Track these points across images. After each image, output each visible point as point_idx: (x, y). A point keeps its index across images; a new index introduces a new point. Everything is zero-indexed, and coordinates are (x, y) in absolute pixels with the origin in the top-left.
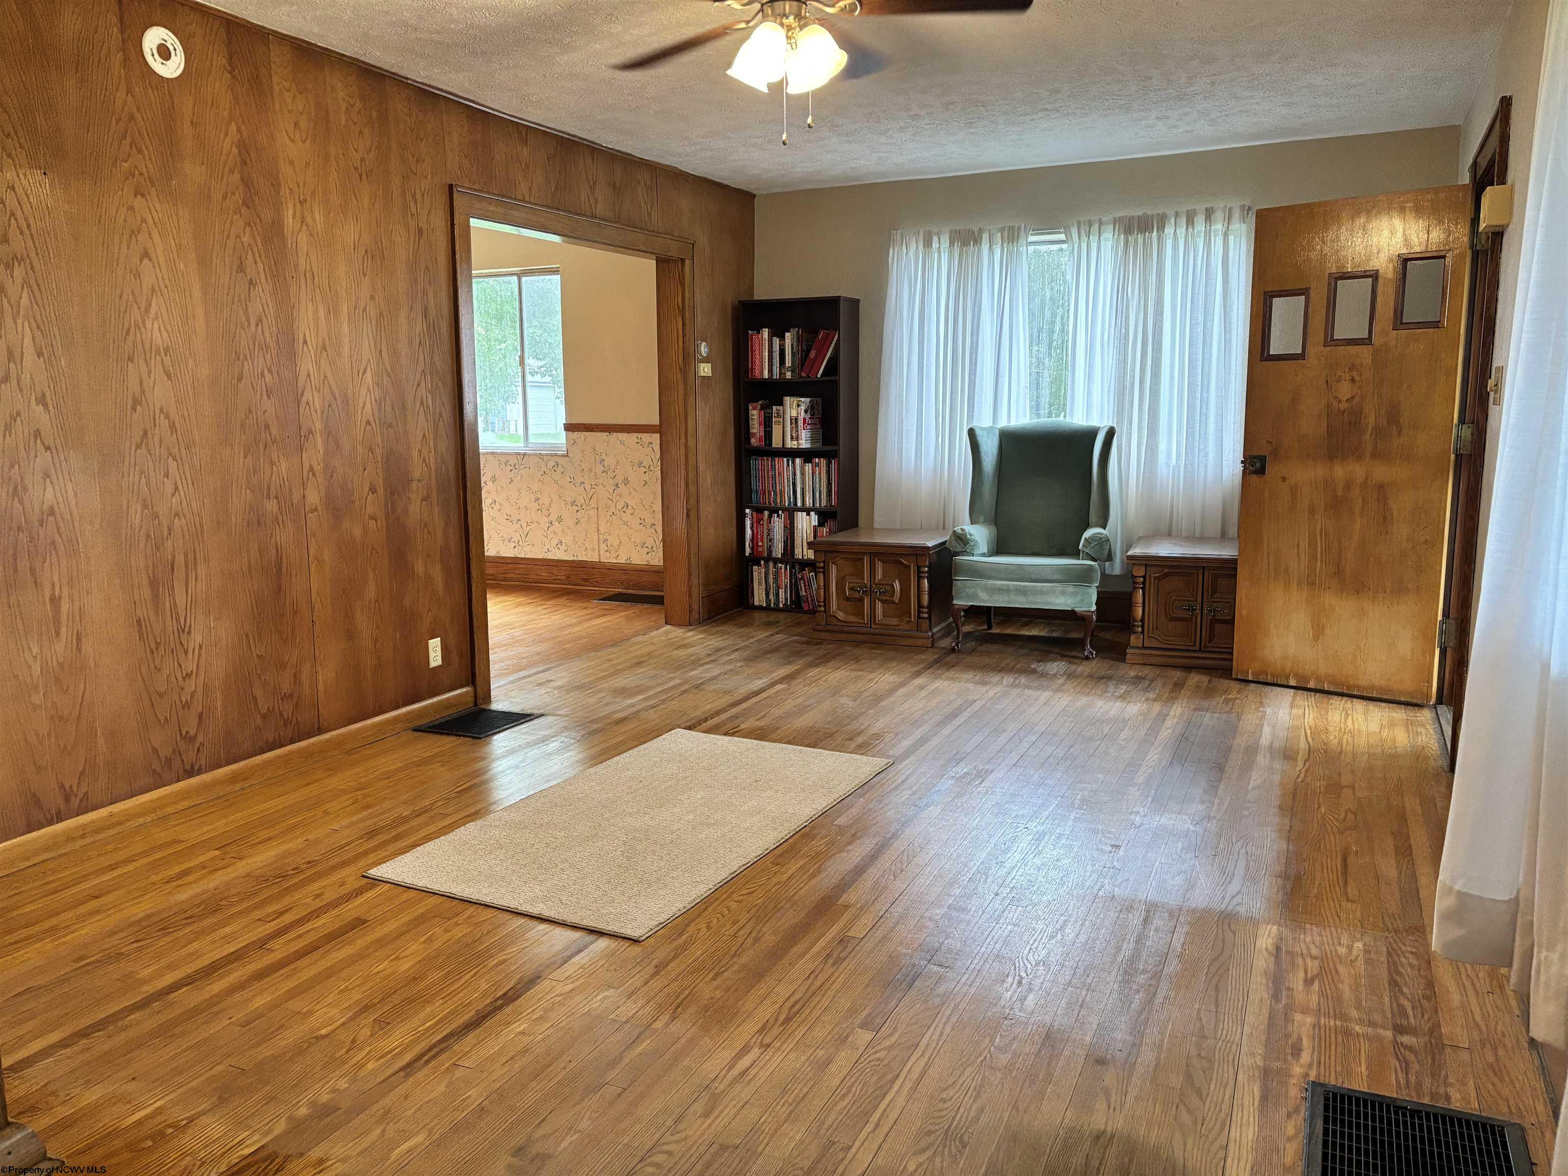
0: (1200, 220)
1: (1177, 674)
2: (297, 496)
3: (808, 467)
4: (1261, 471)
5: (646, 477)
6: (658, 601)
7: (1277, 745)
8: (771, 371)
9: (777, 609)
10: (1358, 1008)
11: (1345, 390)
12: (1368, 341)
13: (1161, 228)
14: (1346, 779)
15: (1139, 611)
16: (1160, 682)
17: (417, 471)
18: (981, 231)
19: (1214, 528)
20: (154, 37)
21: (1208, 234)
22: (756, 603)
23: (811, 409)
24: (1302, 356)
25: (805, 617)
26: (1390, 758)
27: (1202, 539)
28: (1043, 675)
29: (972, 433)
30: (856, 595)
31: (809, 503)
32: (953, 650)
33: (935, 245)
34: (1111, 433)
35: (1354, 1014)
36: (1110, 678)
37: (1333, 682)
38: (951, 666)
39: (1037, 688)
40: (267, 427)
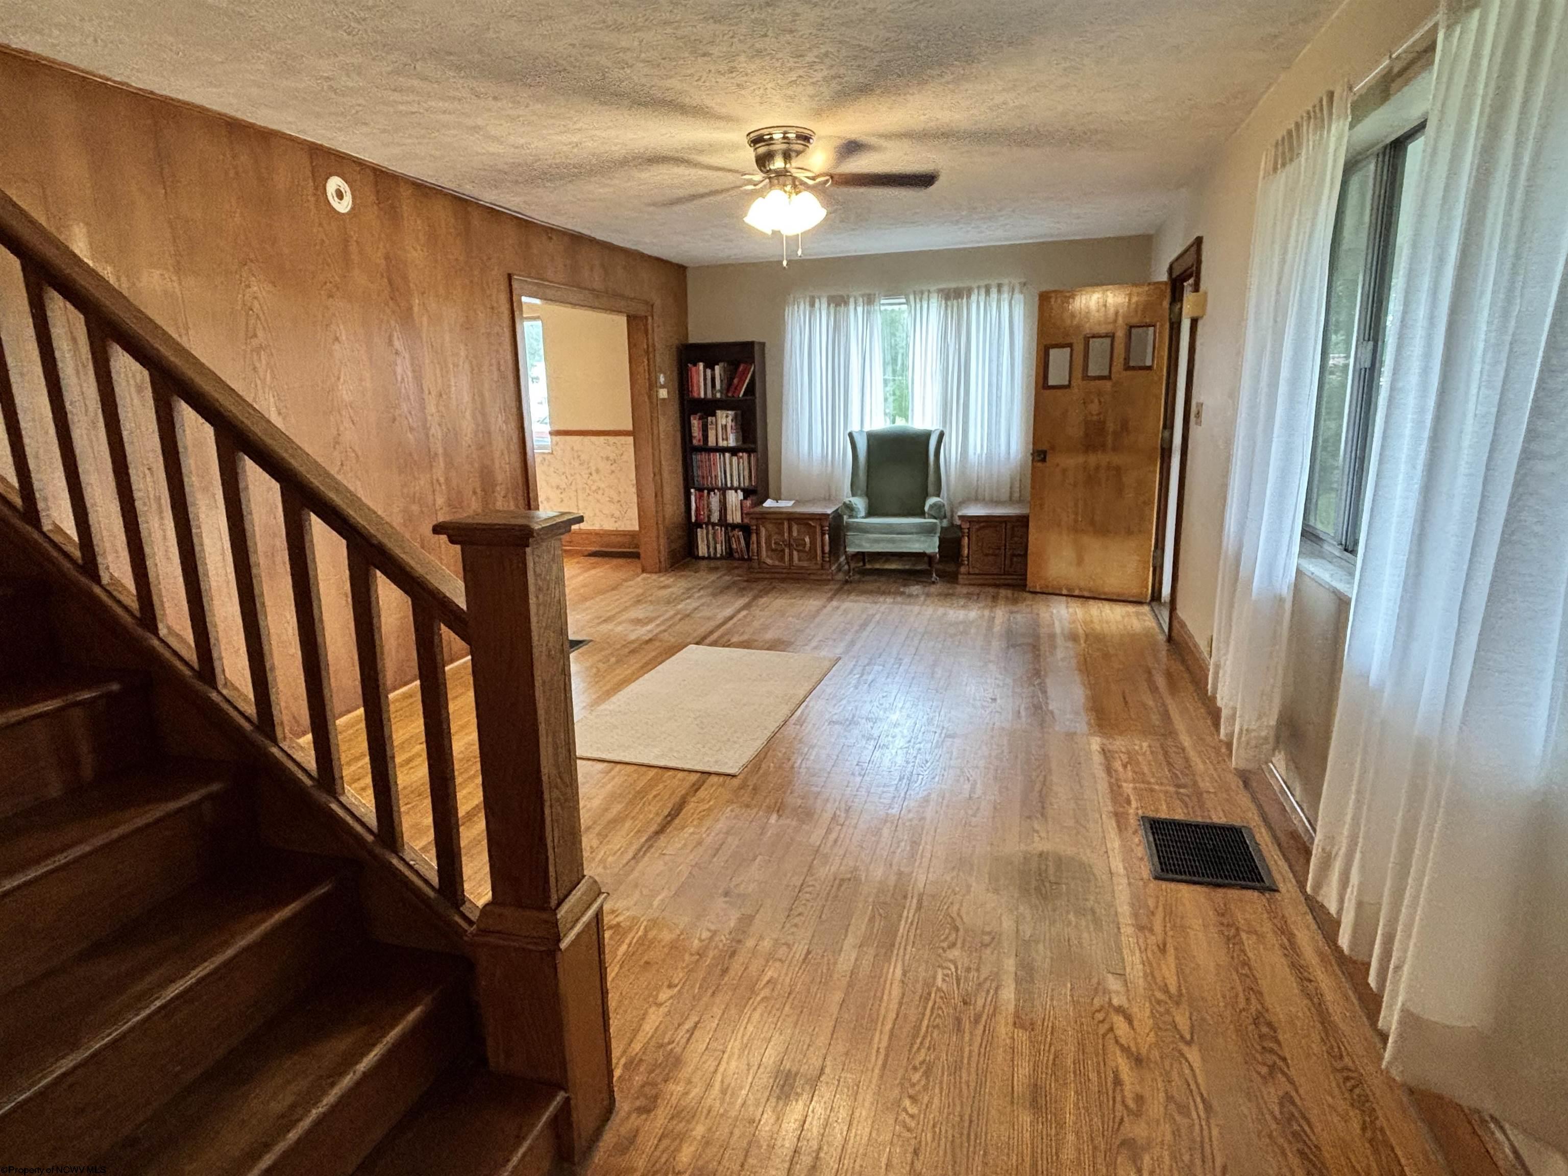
0: (994, 291)
1: (992, 590)
2: (430, 498)
3: (735, 459)
4: (1044, 460)
5: (613, 468)
6: (637, 556)
7: (1066, 631)
8: (705, 393)
9: (715, 558)
10: (1153, 776)
11: (1094, 407)
12: (1108, 378)
13: (969, 297)
14: (1112, 651)
15: (966, 552)
16: (982, 596)
17: (500, 477)
18: (848, 297)
19: (1005, 496)
20: (334, 183)
21: (999, 301)
22: (700, 554)
23: (735, 419)
24: (1069, 386)
25: (736, 564)
26: (1133, 637)
27: (997, 503)
28: (910, 596)
29: (851, 435)
30: (779, 548)
31: (736, 484)
32: (847, 582)
33: (817, 305)
34: (942, 435)
35: (1152, 780)
36: (953, 594)
37: (1090, 591)
38: (849, 592)
39: (909, 604)
40: (411, 454)
